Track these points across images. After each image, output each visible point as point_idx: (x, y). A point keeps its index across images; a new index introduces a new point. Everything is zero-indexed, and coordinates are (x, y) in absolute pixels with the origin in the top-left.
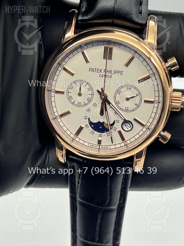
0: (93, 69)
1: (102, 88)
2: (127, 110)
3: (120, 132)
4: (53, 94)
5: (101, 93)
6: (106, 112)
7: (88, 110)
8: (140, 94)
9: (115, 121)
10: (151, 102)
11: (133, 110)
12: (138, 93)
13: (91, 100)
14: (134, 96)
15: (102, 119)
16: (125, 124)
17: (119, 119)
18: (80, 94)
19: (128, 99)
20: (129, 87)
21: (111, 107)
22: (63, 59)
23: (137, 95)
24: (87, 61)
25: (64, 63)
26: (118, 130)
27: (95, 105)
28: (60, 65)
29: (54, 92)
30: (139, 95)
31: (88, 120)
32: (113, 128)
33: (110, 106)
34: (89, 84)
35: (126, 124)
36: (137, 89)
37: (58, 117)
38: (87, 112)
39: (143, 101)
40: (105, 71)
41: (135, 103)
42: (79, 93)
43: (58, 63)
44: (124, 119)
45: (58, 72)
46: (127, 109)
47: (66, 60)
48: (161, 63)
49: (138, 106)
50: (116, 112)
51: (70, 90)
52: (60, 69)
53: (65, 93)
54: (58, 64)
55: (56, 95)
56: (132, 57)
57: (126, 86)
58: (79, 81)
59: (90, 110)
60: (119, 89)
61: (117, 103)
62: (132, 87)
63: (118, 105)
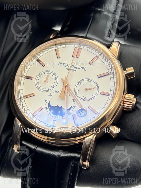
0: (62, 63)
1: (66, 77)
4: (23, 79)
5: (64, 81)
7: (50, 95)
8: (98, 87)
9: (71, 107)
11: (89, 100)
12: (96, 86)
13: (54, 87)
17: (76, 105)
22: (39, 54)
26: (73, 114)
28: (35, 58)
31: (48, 103)
32: (69, 113)
34: (56, 75)
36: (96, 83)
37: (23, 98)
38: (49, 97)
39: (99, 93)
45: (32, 63)
47: (41, 55)
49: (94, 97)
50: (75, 99)
52: (34, 61)
53: (34, 79)
55: (26, 79)
57: (87, 79)
58: (48, 71)
59: (52, 95)
60: (80, 81)
61: (77, 92)
62: (92, 80)
63: (77, 94)
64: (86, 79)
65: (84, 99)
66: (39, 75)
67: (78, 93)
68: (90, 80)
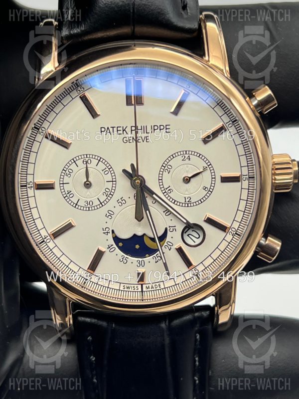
0: (108, 128)
1: (132, 165)
2: (188, 203)
3: (180, 251)
4: (31, 192)
5: (133, 175)
6: (148, 212)
7: (108, 214)
8: (210, 166)
9: (166, 229)
10: (236, 179)
11: (200, 202)
12: (207, 166)
13: (112, 193)
14: (199, 171)
15: (140, 230)
16: (187, 233)
17: (174, 222)
18: (88, 184)
19: (187, 180)
20: (187, 156)
21: (156, 201)
22: (44, 117)
23: (205, 169)
24: (94, 114)
25: (46, 124)
26: (177, 246)
27: (122, 201)
28: (38, 129)
29: (32, 189)
30: (208, 168)
31: (110, 234)
32: (166, 244)
33: (152, 200)
34: (104, 161)
35: (190, 232)
36: (203, 158)
37: (49, 237)
38: (107, 219)
39: (218, 179)
40: (133, 128)
41: (202, 187)
42: (85, 182)
43: (33, 126)
44: (185, 221)
45: (36, 144)
46: (187, 200)
47: (50, 118)
48: (245, 98)
49: (209, 191)
50: (167, 209)
51: (66, 180)
52: (39, 137)
53: (57, 186)
54: (35, 127)
55: (37, 192)
56: (184, 93)
57: (179, 153)
58: (83, 156)
59: (113, 213)
60: (166, 163)
61: (167, 191)
62: (193, 153)
63: (169, 196)
64: (177, 154)
65: (188, 204)
66: (65, 171)
67: (169, 192)
68: (188, 152)
